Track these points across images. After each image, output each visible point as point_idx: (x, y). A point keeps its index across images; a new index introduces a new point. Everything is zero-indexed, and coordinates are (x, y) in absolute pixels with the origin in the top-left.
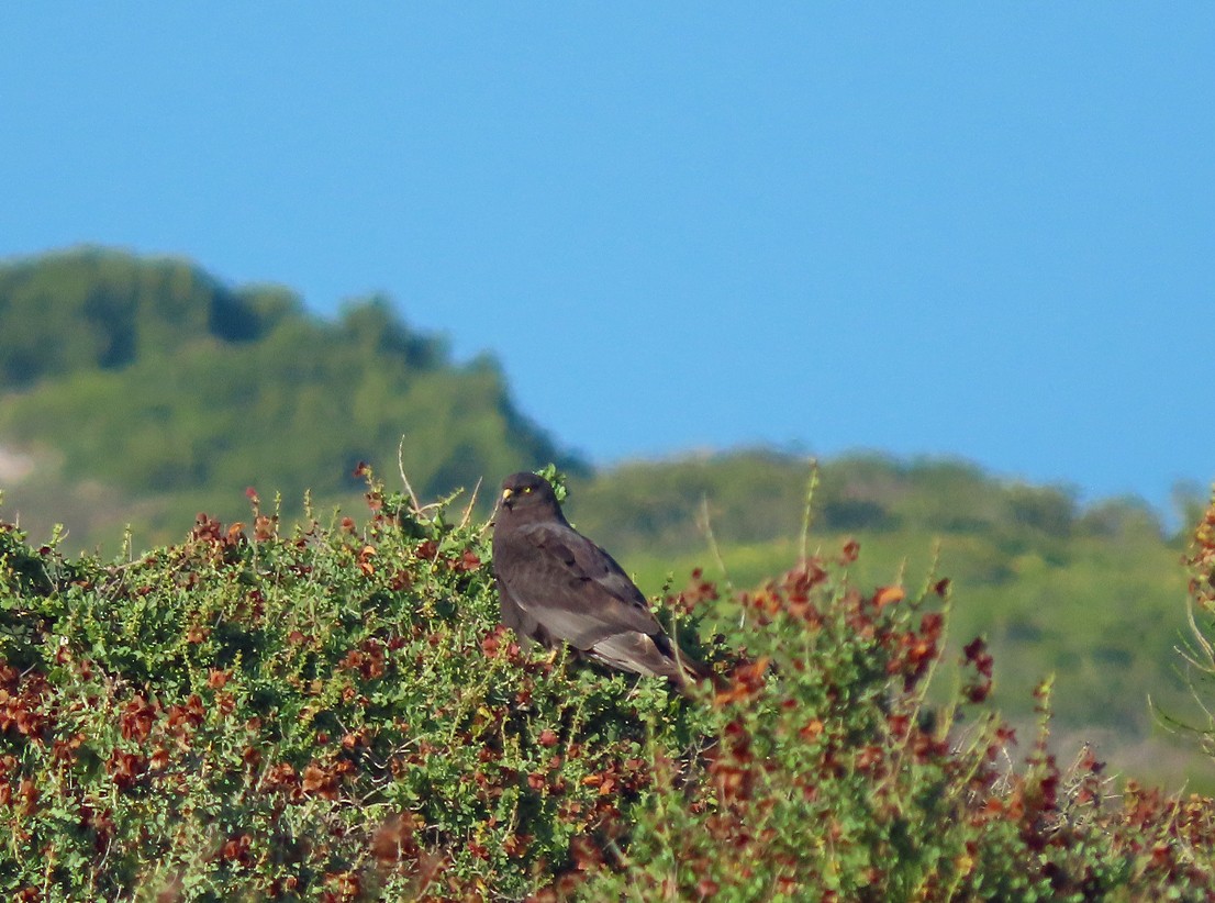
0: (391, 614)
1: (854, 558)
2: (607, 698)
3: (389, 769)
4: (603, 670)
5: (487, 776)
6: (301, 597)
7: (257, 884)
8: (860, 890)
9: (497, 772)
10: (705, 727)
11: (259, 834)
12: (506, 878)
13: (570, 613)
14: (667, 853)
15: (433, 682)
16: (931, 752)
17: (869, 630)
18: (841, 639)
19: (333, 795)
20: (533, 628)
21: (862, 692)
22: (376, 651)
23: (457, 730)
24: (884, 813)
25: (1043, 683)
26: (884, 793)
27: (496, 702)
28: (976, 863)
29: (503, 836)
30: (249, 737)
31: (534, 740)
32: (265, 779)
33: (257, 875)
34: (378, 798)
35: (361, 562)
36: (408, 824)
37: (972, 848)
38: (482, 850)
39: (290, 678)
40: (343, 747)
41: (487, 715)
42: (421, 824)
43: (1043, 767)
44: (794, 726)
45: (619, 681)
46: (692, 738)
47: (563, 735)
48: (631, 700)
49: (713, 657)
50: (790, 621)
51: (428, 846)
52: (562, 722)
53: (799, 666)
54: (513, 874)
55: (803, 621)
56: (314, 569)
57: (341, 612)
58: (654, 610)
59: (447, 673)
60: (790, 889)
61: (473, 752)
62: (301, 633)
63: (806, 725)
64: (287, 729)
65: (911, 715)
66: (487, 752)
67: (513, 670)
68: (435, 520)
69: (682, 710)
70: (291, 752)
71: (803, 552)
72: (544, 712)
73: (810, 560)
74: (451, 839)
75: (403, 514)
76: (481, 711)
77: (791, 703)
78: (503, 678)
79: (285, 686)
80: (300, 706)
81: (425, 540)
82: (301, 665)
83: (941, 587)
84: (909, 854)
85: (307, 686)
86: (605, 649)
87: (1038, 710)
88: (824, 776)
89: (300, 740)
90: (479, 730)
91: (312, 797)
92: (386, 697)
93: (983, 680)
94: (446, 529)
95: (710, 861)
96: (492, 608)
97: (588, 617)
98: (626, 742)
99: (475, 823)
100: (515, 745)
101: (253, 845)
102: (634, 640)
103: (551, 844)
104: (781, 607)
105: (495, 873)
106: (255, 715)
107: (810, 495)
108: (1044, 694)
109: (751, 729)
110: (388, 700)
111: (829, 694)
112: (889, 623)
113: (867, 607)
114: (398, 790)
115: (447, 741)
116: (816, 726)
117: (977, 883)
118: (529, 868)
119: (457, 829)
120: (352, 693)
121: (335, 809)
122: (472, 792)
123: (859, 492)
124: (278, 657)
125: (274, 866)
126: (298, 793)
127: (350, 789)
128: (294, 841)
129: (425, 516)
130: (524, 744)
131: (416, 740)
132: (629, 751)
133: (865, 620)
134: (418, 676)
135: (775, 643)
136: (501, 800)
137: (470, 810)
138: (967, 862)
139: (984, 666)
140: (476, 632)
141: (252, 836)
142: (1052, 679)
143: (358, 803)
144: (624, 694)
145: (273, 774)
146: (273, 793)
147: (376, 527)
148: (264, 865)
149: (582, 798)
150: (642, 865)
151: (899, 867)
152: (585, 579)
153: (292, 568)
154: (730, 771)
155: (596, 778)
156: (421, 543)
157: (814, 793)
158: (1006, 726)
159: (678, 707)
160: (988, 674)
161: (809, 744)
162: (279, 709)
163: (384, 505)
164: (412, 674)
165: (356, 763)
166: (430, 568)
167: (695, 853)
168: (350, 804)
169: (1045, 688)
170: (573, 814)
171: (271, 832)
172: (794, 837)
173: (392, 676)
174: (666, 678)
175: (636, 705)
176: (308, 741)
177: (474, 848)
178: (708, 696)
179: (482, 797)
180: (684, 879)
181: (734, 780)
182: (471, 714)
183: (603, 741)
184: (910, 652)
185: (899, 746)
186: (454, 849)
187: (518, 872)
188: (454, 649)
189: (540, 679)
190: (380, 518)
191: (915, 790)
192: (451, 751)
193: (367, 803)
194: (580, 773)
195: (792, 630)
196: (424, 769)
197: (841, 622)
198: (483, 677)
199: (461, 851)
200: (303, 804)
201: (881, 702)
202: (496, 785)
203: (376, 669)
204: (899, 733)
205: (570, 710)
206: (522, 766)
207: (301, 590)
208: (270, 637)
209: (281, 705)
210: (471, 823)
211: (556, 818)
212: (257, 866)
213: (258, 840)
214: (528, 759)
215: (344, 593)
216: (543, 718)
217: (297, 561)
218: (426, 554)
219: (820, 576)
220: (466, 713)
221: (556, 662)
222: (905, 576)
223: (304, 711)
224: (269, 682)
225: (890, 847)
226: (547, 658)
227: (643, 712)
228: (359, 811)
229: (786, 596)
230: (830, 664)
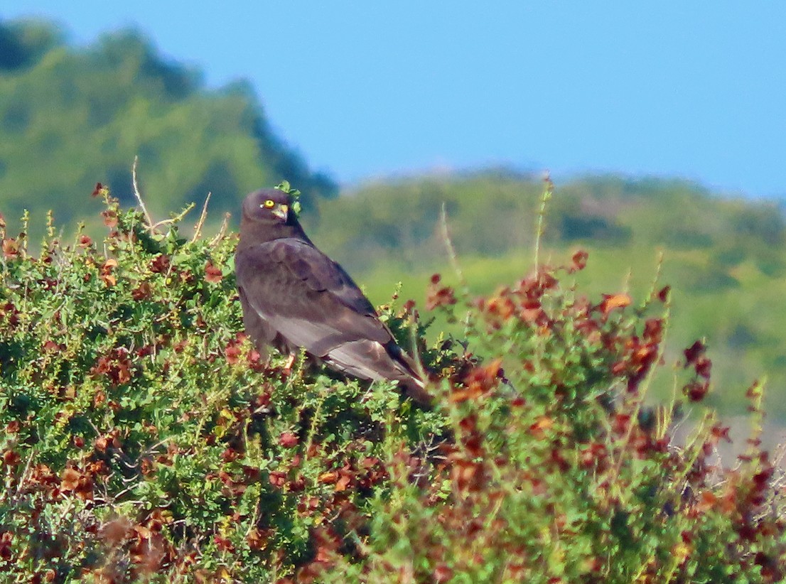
0: (134, 323)
1: (582, 267)
2: (343, 401)
3: (139, 468)
4: (337, 375)
5: (230, 474)
6: (49, 309)
7: (18, 577)
8: (583, 577)
9: (241, 471)
10: (434, 425)
11: (21, 532)
12: (249, 569)
13: (306, 322)
14: (403, 543)
15: (178, 387)
16: (651, 449)
17: (596, 334)
18: (570, 342)
19: (88, 494)
20: (274, 336)
21: (588, 392)
22: (122, 359)
23: (201, 431)
24: (605, 504)
25: (756, 384)
26: (606, 486)
27: (237, 405)
28: (691, 552)
29: (246, 530)
30: (9, 442)
31: (275, 441)
32: (25, 481)
33: (17, 570)
34: (129, 496)
35: (103, 274)
36: (159, 521)
37: (687, 538)
38: (228, 543)
39: (46, 384)
40: (96, 449)
41: (229, 416)
42: (170, 519)
43: (756, 462)
44: (524, 423)
45: (353, 386)
46: (421, 436)
47: (302, 436)
48: (364, 402)
49: (440, 363)
50: (522, 325)
51: (176, 541)
52: (300, 424)
53: (530, 367)
54: (255, 565)
55: (534, 326)
56: (60, 282)
57: (91, 324)
58: (384, 318)
59: (192, 378)
60: (519, 575)
61: (217, 453)
62: (55, 342)
63: (535, 422)
64: (43, 432)
65: (632, 413)
66: (231, 452)
67: (253, 375)
68: (169, 235)
69: (413, 410)
70: (48, 453)
71: (536, 260)
72: (283, 414)
73: (542, 268)
74: (198, 532)
75: (137, 230)
76: (224, 413)
77: (519, 402)
78: (244, 382)
79: (41, 391)
80: (56, 409)
81: (158, 255)
82: (56, 373)
83: (663, 295)
84: (629, 543)
85: (62, 392)
86: (340, 356)
87: (752, 409)
88: (550, 471)
89: (56, 442)
90: (221, 431)
91: (69, 496)
92: (134, 401)
93: (702, 381)
94: (180, 242)
95: (444, 549)
96: (233, 317)
97: (323, 326)
98: (361, 441)
99: (220, 519)
100: (257, 446)
101: (15, 541)
102: (366, 347)
103: (291, 536)
104: (514, 312)
105: (240, 563)
106: (13, 419)
107: (542, 207)
108: (757, 395)
109: (483, 426)
110: (136, 404)
111: (557, 393)
112: (615, 328)
113: (595, 313)
114: (149, 489)
115: (193, 443)
116: (544, 423)
117: (691, 570)
118: (269, 559)
119: (203, 524)
120: (102, 398)
121: (89, 507)
122: (218, 489)
123: (591, 206)
124: (34, 365)
125: (34, 560)
126: (56, 493)
127: (102, 488)
128: (54, 538)
129: (158, 231)
130: (265, 445)
131: (164, 442)
132: (364, 449)
133: (592, 325)
134: (164, 381)
135: (507, 346)
136: (244, 497)
137: (216, 506)
138: (682, 550)
139: (703, 369)
140: (219, 340)
141: (12, 533)
142: (764, 380)
143: (109, 500)
144: (359, 396)
145: (33, 476)
146: (34, 494)
147: (114, 244)
148: (25, 560)
149: (320, 493)
150: (381, 552)
151: (620, 555)
152: (321, 292)
153: (40, 282)
154: (463, 464)
155: (331, 475)
156: (154, 257)
157: (540, 486)
158: (720, 424)
159: (409, 407)
160: (707, 376)
161: (539, 440)
162: (37, 413)
163: (120, 222)
164: (159, 379)
165: (107, 463)
166: (164, 281)
167: (430, 541)
168: (103, 502)
169: (758, 390)
170: (312, 508)
171: (32, 530)
172: (522, 527)
173: (140, 382)
174: (397, 382)
175: (369, 407)
176: (64, 443)
177: (220, 541)
178: (445, 394)
179: (227, 495)
180: (420, 566)
181: (468, 473)
182: (215, 416)
183: (338, 441)
184: (634, 355)
185: (621, 443)
186: (201, 543)
187: (259, 564)
188: (199, 356)
189: (279, 383)
190: (116, 234)
191: (635, 483)
192: (197, 452)
193: (118, 500)
194: (318, 471)
195: (523, 334)
196: (172, 469)
197: (570, 327)
198: (226, 381)
199: (208, 544)
200: (60, 502)
201: (604, 402)
202: (239, 483)
203: (124, 376)
204: (621, 430)
205: (308, 413)
206: (263, 464)
207: (47, 302)
208: (26, 346)
209: (37, 409)
210: (216, 518)
211: (296, 513)
212: (18, 561)
213: (19, 537)
214: (269, 459)
215: (89, 304)
216: (282, 420)
217: (45, 276)
218: (159, 267)
219: (551, 283)
220: (210, 415)
221: (294, 367)
222: (631, 283)
223: (59, 415)
224: (26, 388)
225: (611, 537)
226: (285, 364)
227: (376, 412)
228: (112, 508)
229: (518, 301)
230: (559, 366)
